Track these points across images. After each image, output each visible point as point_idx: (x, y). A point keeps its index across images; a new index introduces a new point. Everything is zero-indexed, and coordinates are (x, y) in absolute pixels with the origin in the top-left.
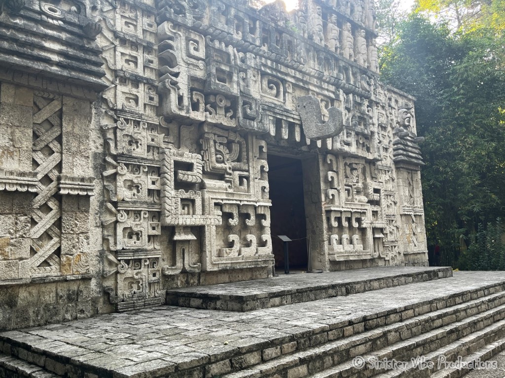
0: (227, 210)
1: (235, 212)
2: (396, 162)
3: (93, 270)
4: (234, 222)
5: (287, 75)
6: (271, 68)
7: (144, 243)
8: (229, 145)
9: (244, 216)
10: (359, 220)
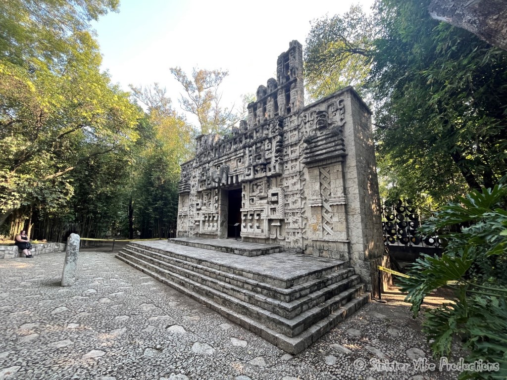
0: (205, 215)
1: (207, 216)
2: (306, 163)
3: (187, 230)
4: (207, 219)
5: (223, 160)
6: (217, 162)
7: (192, 225)
8: (208, 195)
9: (210, 217)
10: (259, 215)
